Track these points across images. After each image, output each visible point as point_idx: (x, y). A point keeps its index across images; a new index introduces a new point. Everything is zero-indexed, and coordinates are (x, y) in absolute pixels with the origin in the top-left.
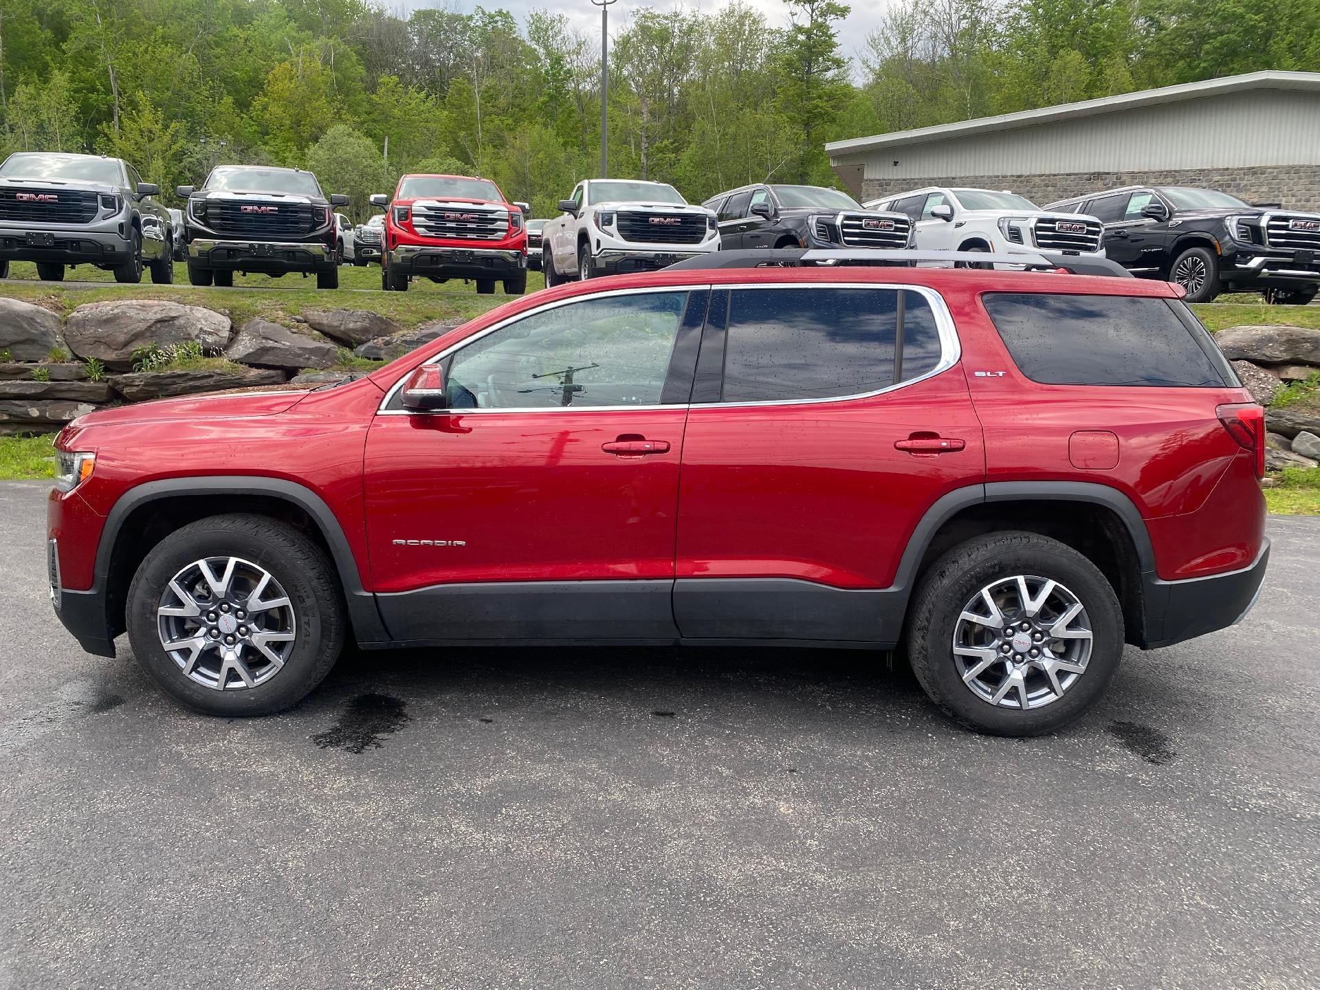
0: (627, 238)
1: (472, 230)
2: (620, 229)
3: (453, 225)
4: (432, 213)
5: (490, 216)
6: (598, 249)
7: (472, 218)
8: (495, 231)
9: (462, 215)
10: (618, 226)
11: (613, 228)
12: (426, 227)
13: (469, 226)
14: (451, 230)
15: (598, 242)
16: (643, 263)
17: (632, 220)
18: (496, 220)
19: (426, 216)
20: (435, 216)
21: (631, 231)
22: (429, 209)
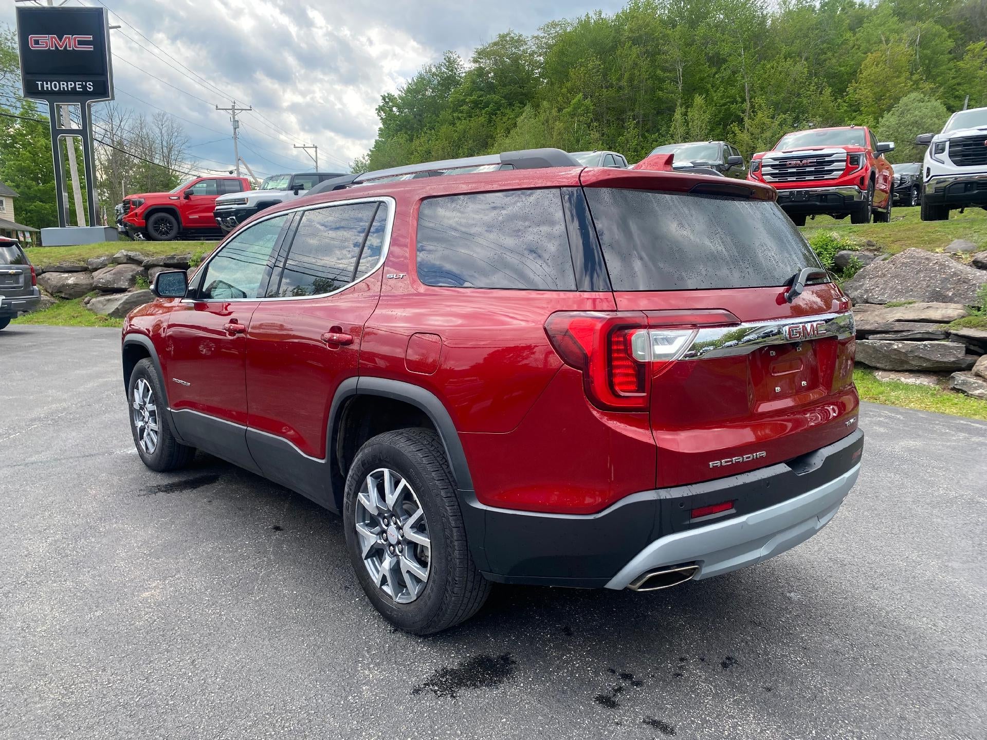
0: (958, 163)
1: (810, 173)
2: (951, 155)
3: (794, 170)
4: (777, 162)
5: (827, 159)
6: (927, 177)
7: (810, 162)
8: (833, 171)
9: (801, 161)
10: (950, 153)
11: (945, 156)
12: (771, 174)
13: (808, 169)
14: (792, 174)
15: (928, 169)
16: (975, 185)
17: (965, 145)
18: (833, 162)
19: (772, 166)
20: (780, 165)
21: (964, 156)
22: (775, 159)
